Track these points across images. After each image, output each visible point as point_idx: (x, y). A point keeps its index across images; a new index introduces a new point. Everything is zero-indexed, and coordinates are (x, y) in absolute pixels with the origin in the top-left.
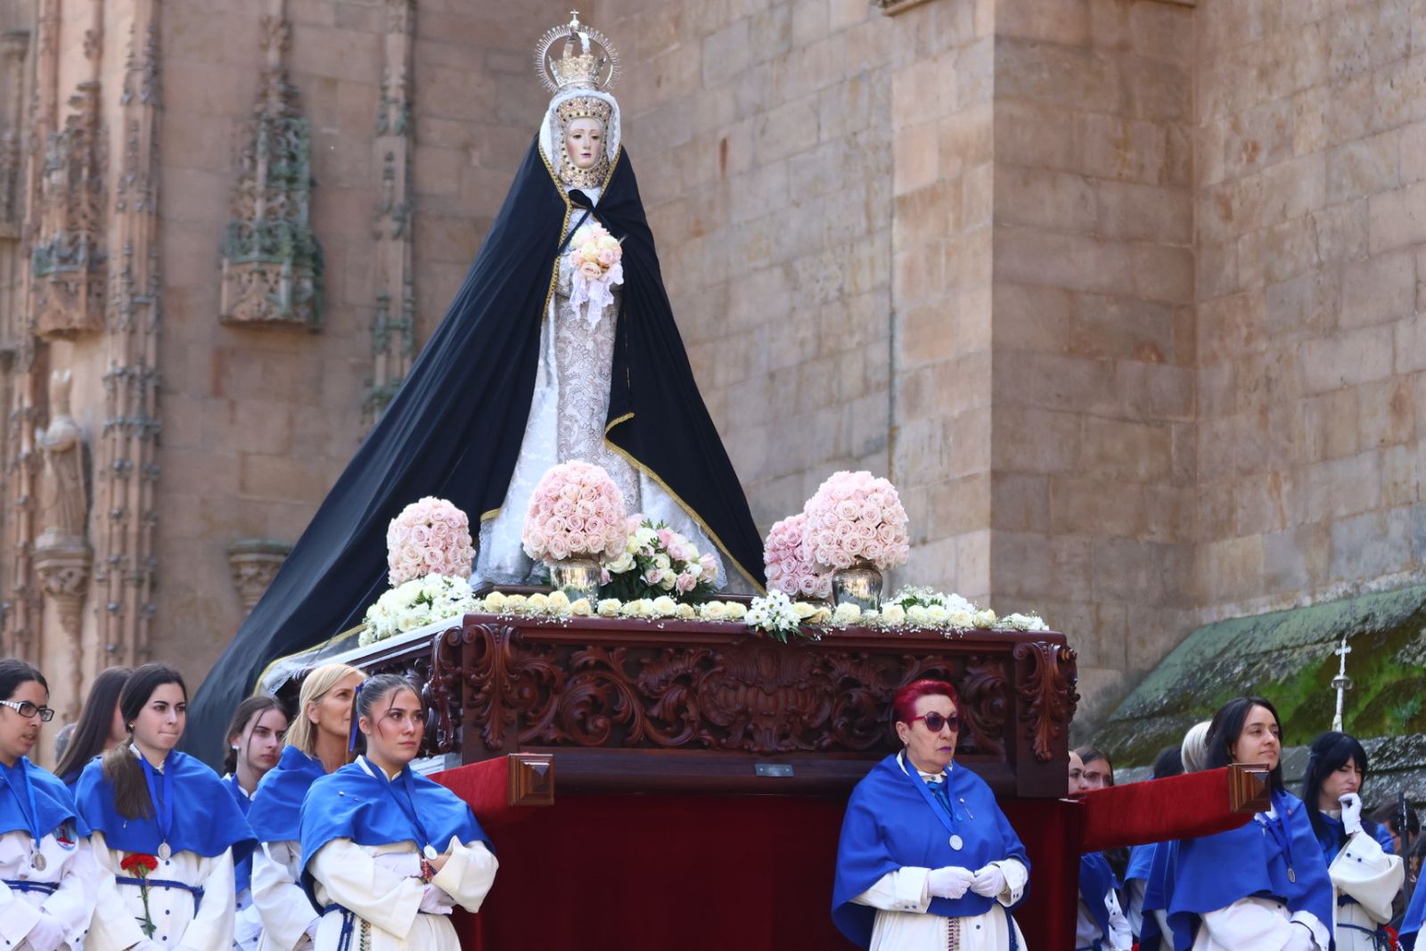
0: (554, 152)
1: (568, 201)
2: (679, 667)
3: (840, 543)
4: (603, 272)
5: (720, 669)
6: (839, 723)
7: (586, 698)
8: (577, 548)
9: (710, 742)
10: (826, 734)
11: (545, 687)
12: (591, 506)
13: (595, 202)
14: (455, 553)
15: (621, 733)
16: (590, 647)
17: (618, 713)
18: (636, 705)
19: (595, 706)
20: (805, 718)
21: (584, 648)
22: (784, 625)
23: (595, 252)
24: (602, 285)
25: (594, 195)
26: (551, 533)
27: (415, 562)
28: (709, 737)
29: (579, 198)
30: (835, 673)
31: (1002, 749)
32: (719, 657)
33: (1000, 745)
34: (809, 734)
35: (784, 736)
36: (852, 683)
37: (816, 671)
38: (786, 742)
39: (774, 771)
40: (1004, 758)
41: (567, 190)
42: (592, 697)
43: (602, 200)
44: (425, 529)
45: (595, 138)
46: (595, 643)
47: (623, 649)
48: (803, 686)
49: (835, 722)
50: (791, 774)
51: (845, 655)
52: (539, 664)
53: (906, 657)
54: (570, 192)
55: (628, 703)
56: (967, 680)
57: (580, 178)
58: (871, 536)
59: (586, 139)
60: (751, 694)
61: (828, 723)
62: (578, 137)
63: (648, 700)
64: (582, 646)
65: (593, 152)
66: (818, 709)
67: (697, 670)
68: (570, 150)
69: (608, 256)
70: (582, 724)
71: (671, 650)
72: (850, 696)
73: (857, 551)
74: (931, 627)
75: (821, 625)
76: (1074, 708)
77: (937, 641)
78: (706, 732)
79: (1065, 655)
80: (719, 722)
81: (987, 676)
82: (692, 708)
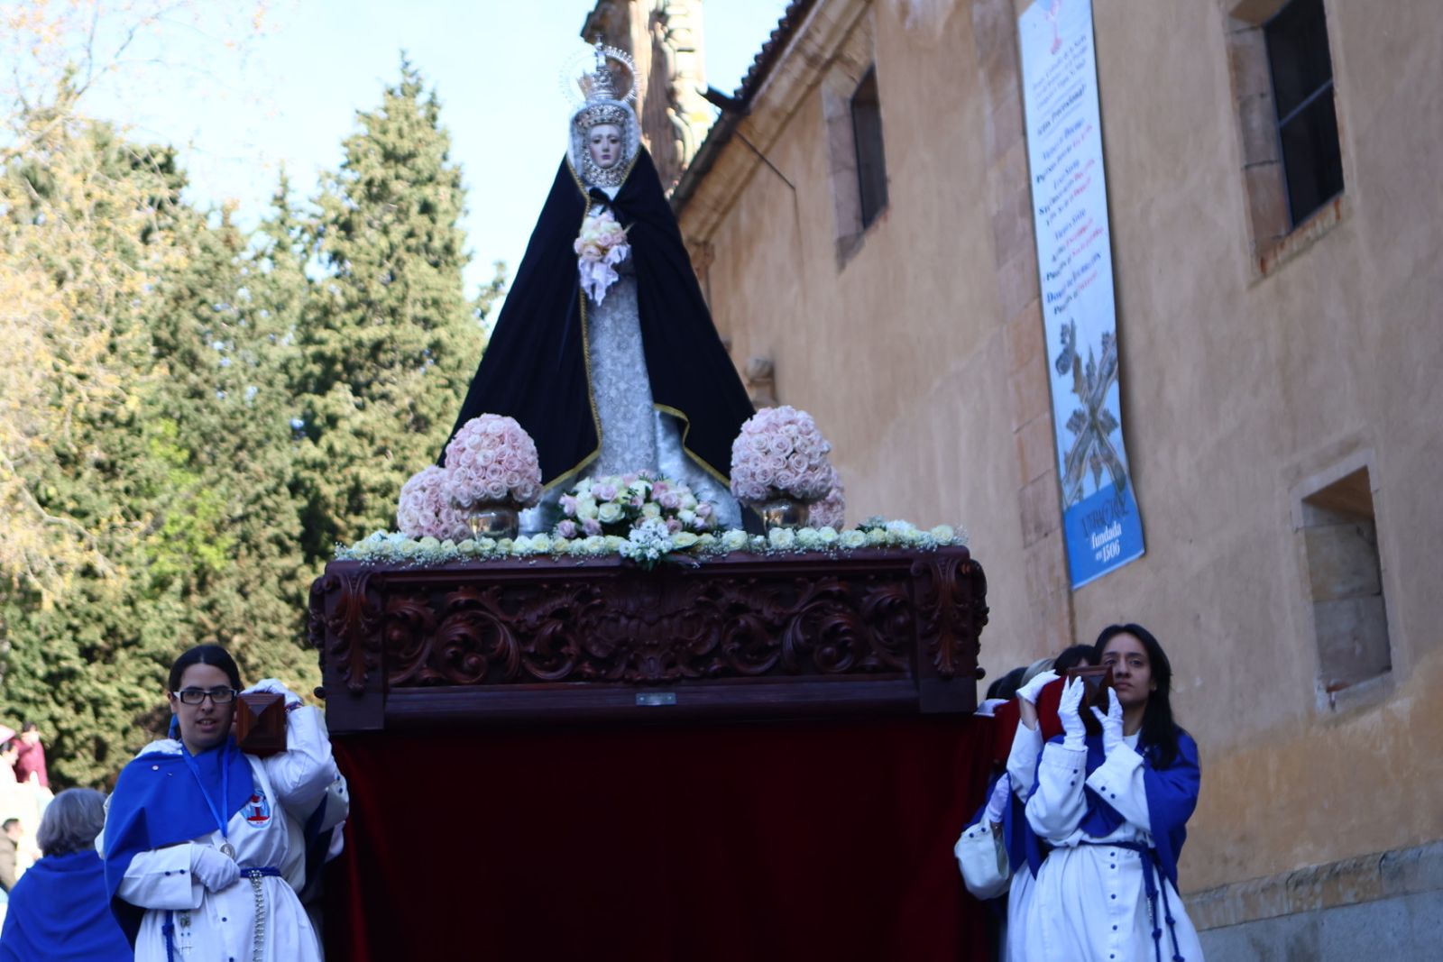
1: (588, 197)
2: (556, 603)
3: (753, 475)
5: (597, 602)
6: (728, 648)
7: (456, 638)
8: (479, 495)
9: (589, 674)
10: (716, 660)
11: (417, 628)
12: (490, 453)
13: (612, 197)
15: (497, 670)
16: (461, 588)
17: (494, 650)
18: (512, 643)
19: (467, 644)
20: (690, 645)
21: (457, 590)
22: (652, 553)
24: (604, 266)
25: (612, 192)
27: (411, 524)
28: (588, 669)
29: (598, 196)
30: (723, 600)
31: (906, 666)
32: (597, 590)
33: (904, 663)
34: (694, 661)
35: (671, 664)
36: (738, 609)
37: (701, 598)
38: (672, 671)
39: (655, 700)
40: (909, 674)
41: (588, 188)
42: (463, 636)
43: (620, 194)
45: (614, 142)
46: (465, 583)
47: (496, 587)
48: (687, 614)
49: (725, 647)
50: (674, 702)
51: (731, 581)
52: (409, 607)
53: (799, 579)
54: (591, 191)
55: (506, 639)
56: (865, 599)
57: (603, 177)
58: (780, 466)
59: (604, 143)
60: (634, 623)
61: (717, 649)
62: (597, 142)
63: (523, 637)
64: (453, 587)
65: (612, 153)
66: (705, 637)
67: (576, 604)
68: (593, 154)
70: (456, 661)
71: (545, 586)
72: (737, 622)
73: (769, 480)
74: (817, 548)
75: (702, 553)
76: (985, 622)
77: (828, 562)
78: (586, 664)
79: (965, 569)
80: (600, 654)
81: (886, 594)
82: (572, 642)
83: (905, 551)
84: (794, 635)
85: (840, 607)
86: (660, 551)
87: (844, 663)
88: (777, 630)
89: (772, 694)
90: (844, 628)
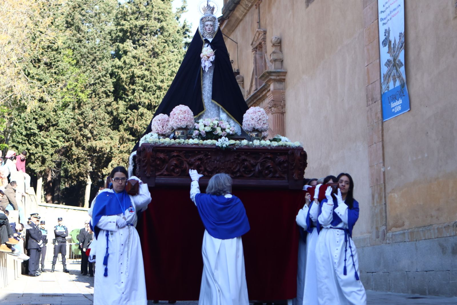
0: (201, 30)
1: (204, 41)
2: (199, 156)
3: (249, 125)
4: (208, 58)
5: (209, 157)
6: (242, 170)
7: (173, 164)
8: (179, 126)
9: (206, 175)
10: (238, 173)
11: (164, 161)
12: (182, 116)
13: (210, 42)
14: (166, 127)
15: (183, 173)
16: (175, 151)
17: (183, 168)
19: (176, 166)
20: (232, 169)
21: (174, 152)
22: (224, 146)
23: (206, 53)
24: (208, 62)
25: (210, 40)
26: (173, 123)
28: (206, 174)
29: (207, 41)
30: (241, 158)
31: (286, 177)
32: (210, 154)
34: (233, 173)
36: (245, 160)
37: (235, 157)
40: (287, 179)
41: (204, 39)
42: (175, 164)
43: (213, 41)
44: (158, 121)
45: (211, 26)
47: (184, 152)
48: (232, 161)
51: (243, 153)
52: (162, 156)
53: (260, 153)
54: (205, 39)
55: (186, 165)
56: (277, 159)
57: (208, 35)
58: (256, 123)
59: (209, 26)
60: (218, 163)
61: (239, 170)
62: (207, 26)
63: (190, 165)
64: (173, 151)
65: (211, 29)
66: (236, 167)
67: (204, 157)
68: (206, 29)
69: (209, 54)
70: (173, 170)
71: (196, 152)
72: (244, 163)
73: (253, 126)
74: (265, 146)
75: (237, 146)
76: (306, 166)
77: (267, 149)
78: (206, 172)
79: (302, 153)
80: (209, 170)
81: (282, 158)
82: (203, 167)
83: (287, 148)
84: (258, 168)
85: (270, 161)
86: (226, 145)
87: (270, 175)
88: (254, 166)
89: (253, 182)
90: (271, 166)
